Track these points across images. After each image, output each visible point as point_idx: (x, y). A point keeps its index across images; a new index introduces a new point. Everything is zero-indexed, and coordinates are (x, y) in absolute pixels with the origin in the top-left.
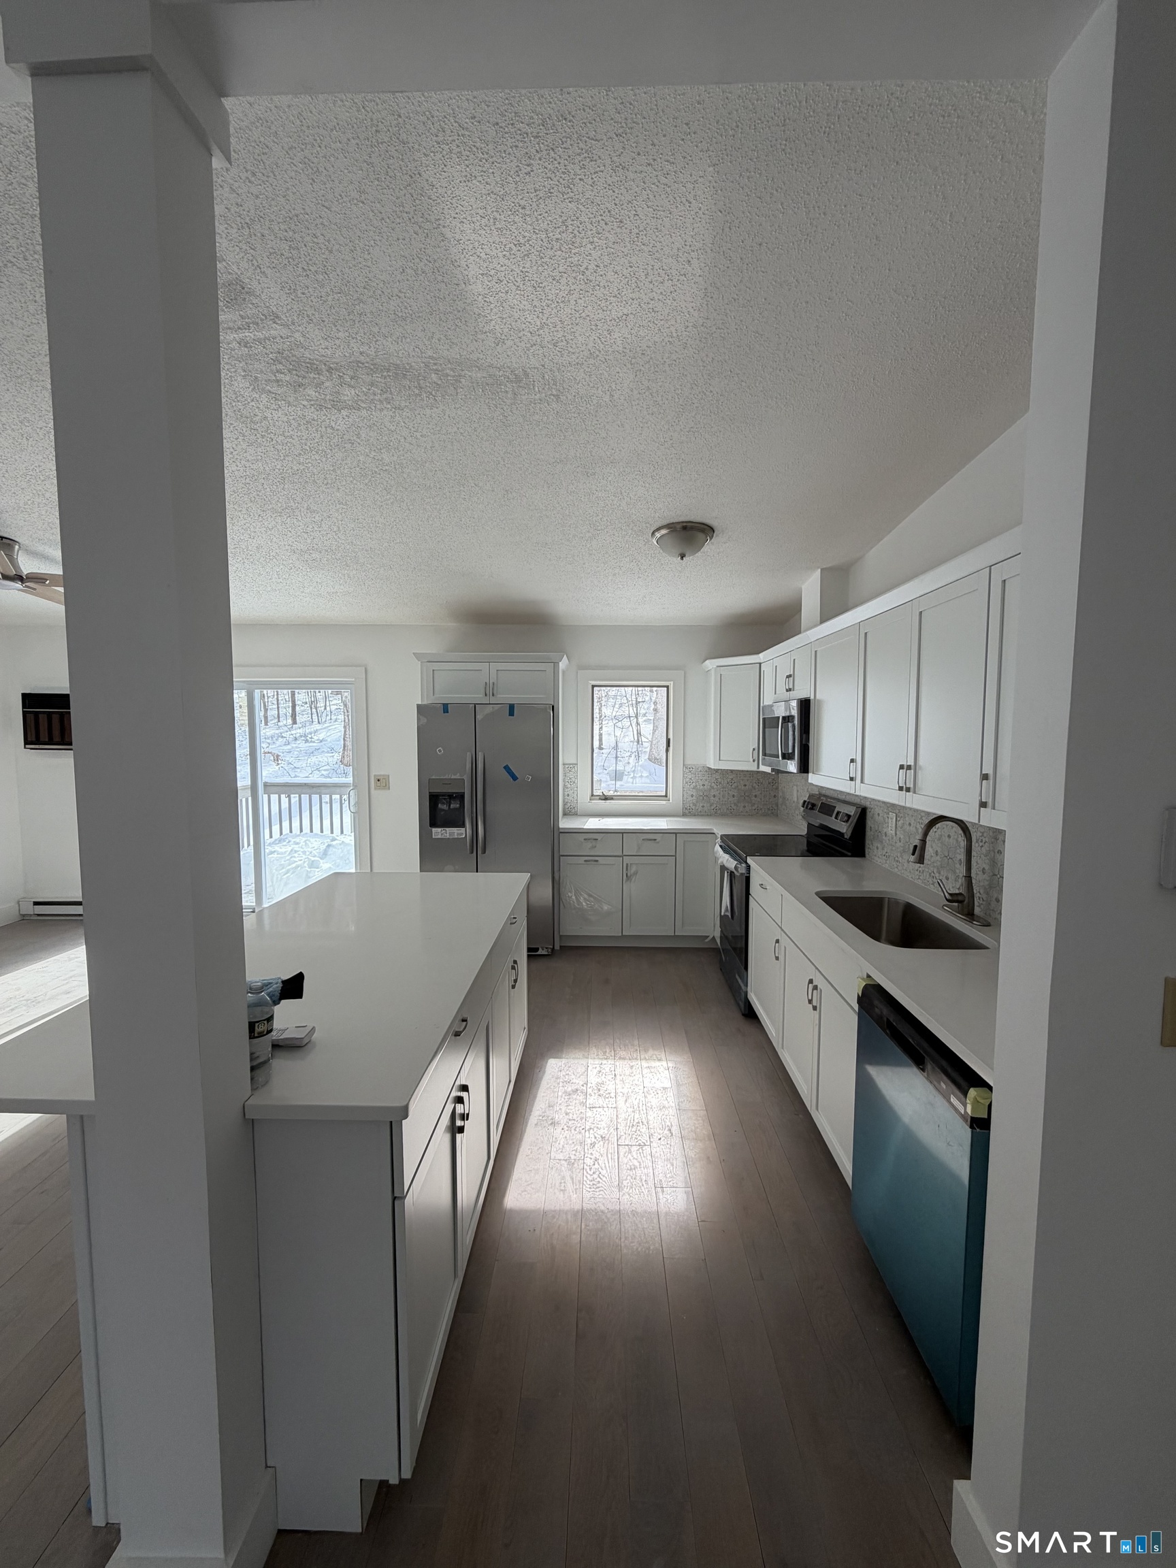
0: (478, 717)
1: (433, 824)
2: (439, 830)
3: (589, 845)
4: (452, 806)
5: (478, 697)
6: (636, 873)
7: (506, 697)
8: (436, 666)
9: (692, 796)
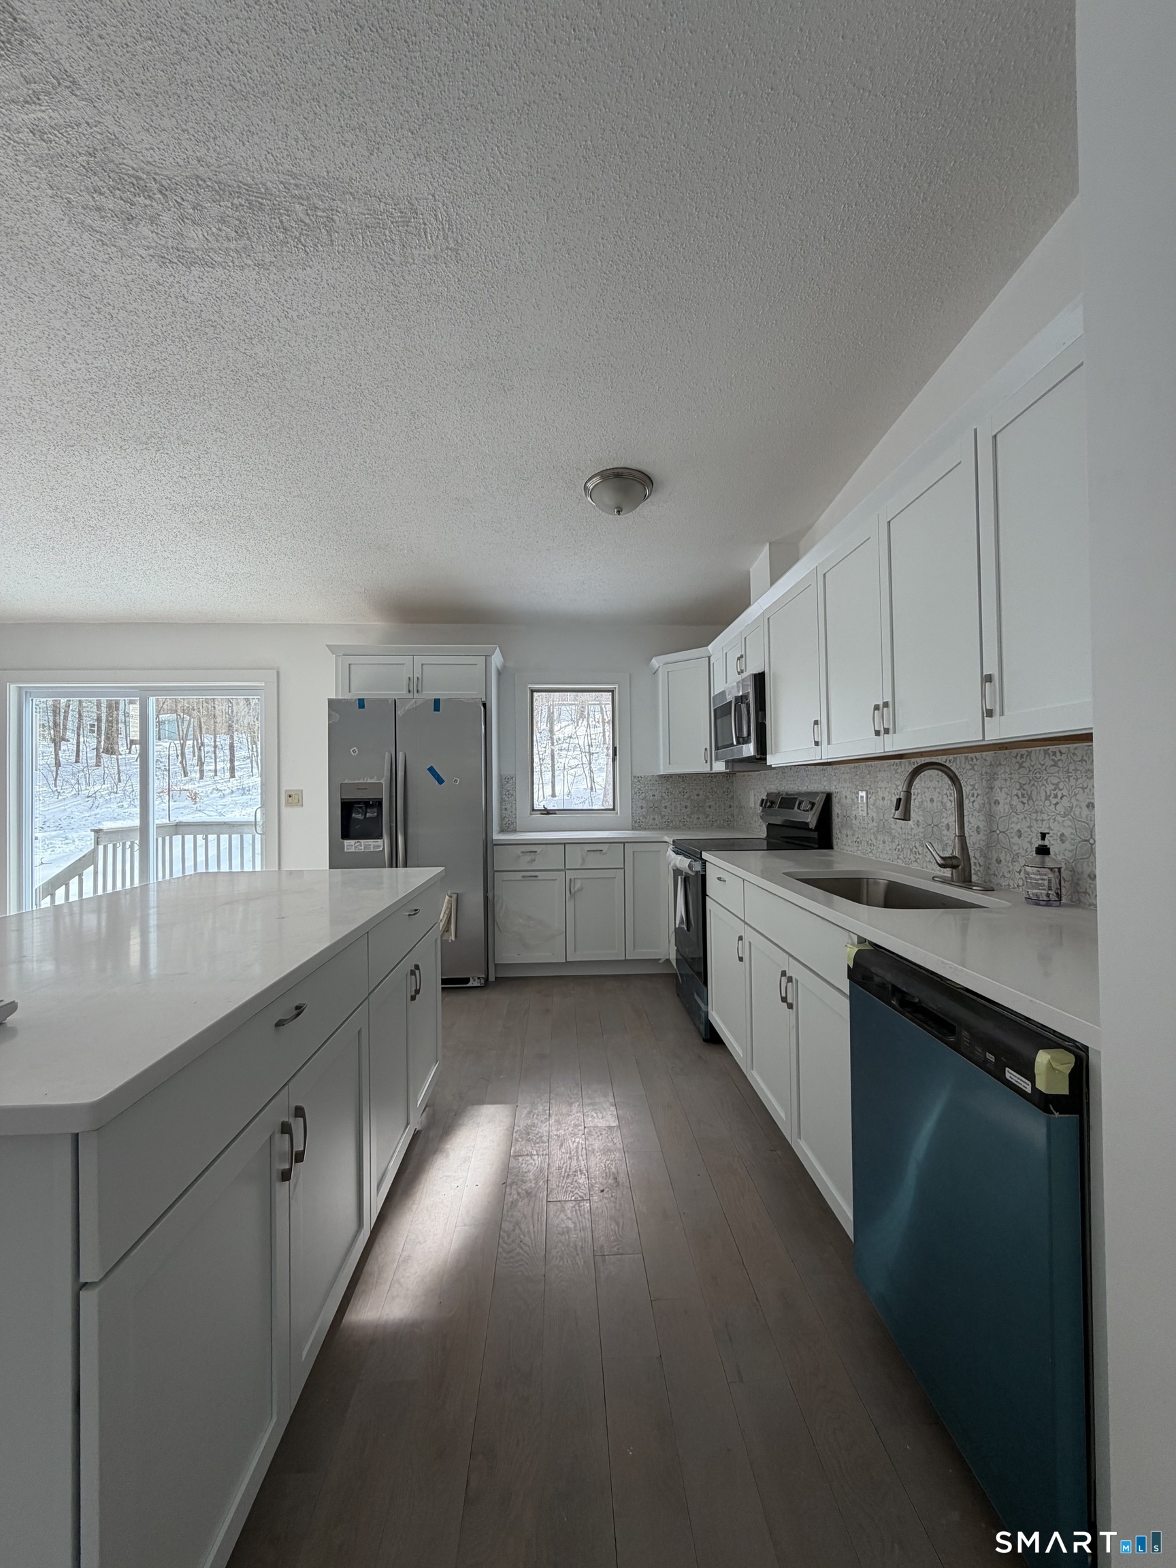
0: (398, 712)
1: (346, 834)
2: (352, 842)
3: (528, 858)
4: (368, 814)
5: (400, 693)
6: (581, 890)
7: (431, 694)
8: (352, 660)
9: (642, 807)
